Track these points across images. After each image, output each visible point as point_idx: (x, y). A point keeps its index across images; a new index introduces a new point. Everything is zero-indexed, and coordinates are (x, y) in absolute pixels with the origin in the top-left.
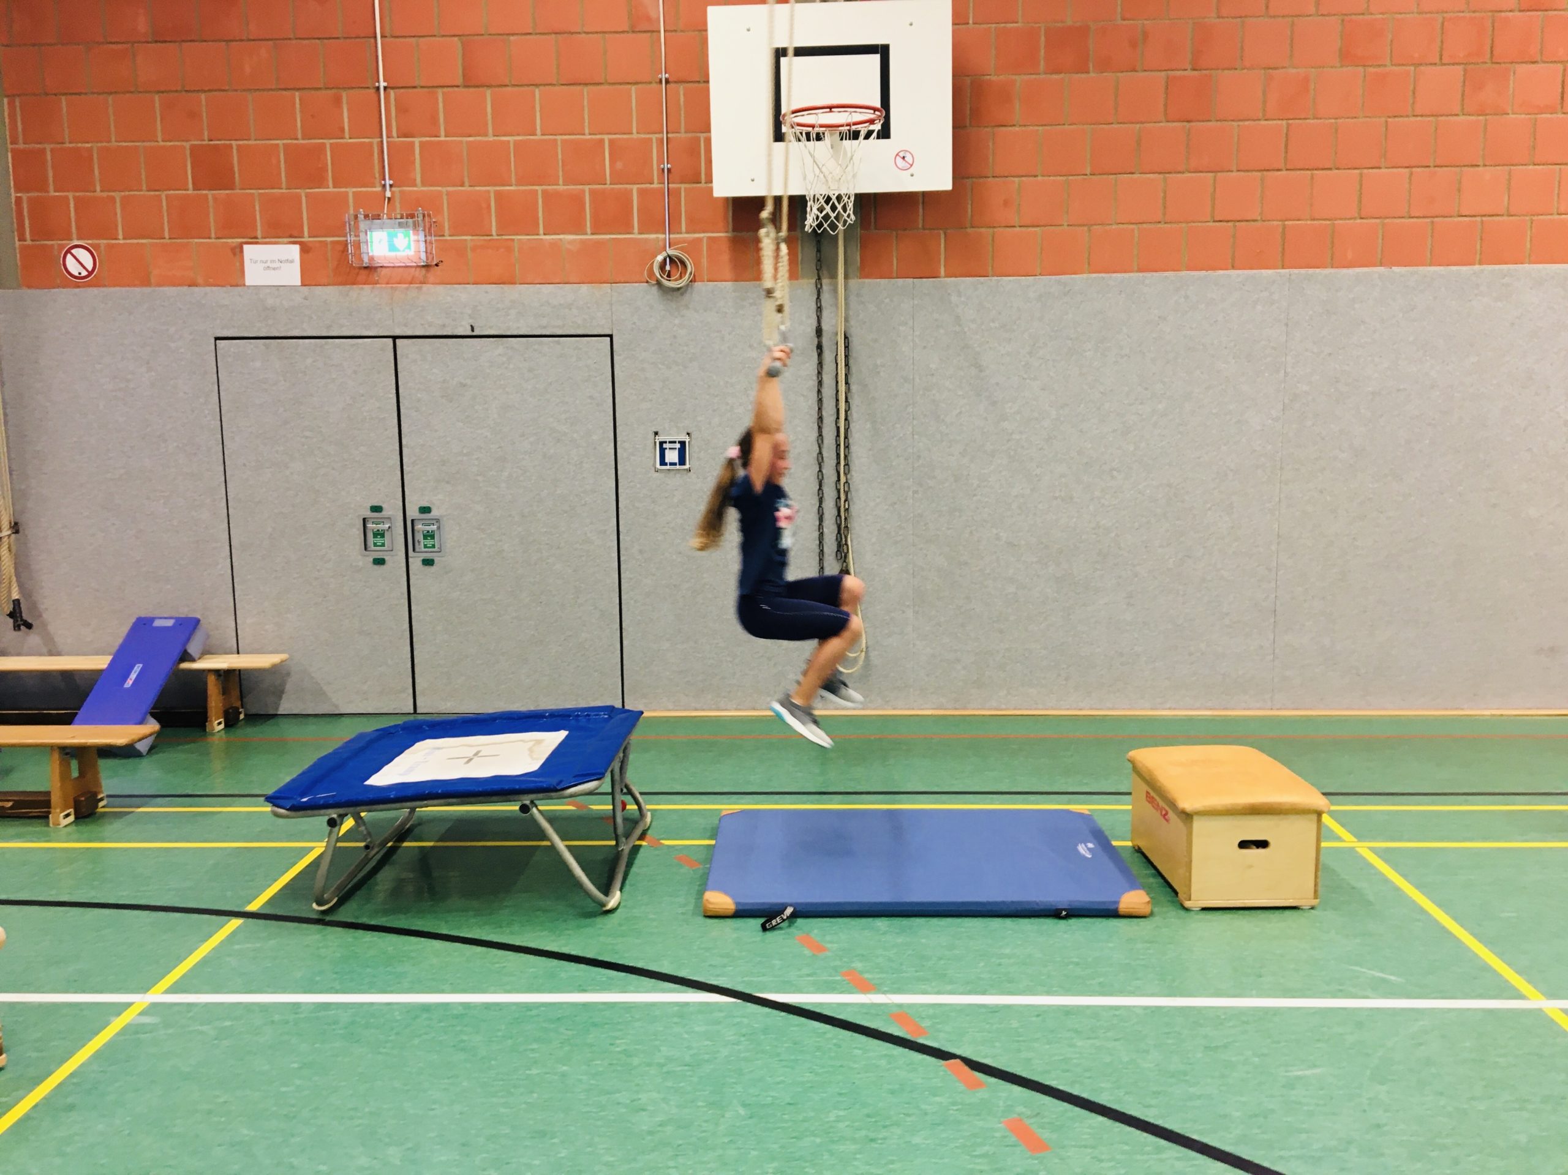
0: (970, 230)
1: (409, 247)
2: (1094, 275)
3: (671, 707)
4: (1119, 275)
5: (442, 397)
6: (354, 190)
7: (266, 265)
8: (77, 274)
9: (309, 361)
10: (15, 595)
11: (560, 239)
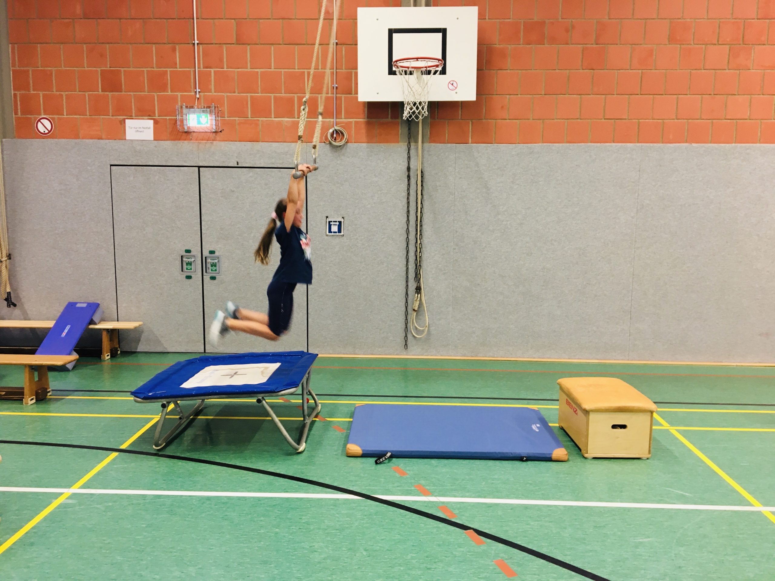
0: (484, 121)
1: (207, 123)
2: (545, 144)
3: (331, 352)
4: (557, 144)
5: (222, 197)
6: (181, 94)
7: (137, 130)
8: (43, 132)
9: (157, 177)
10: (8, 290)
11: (282, 120)
